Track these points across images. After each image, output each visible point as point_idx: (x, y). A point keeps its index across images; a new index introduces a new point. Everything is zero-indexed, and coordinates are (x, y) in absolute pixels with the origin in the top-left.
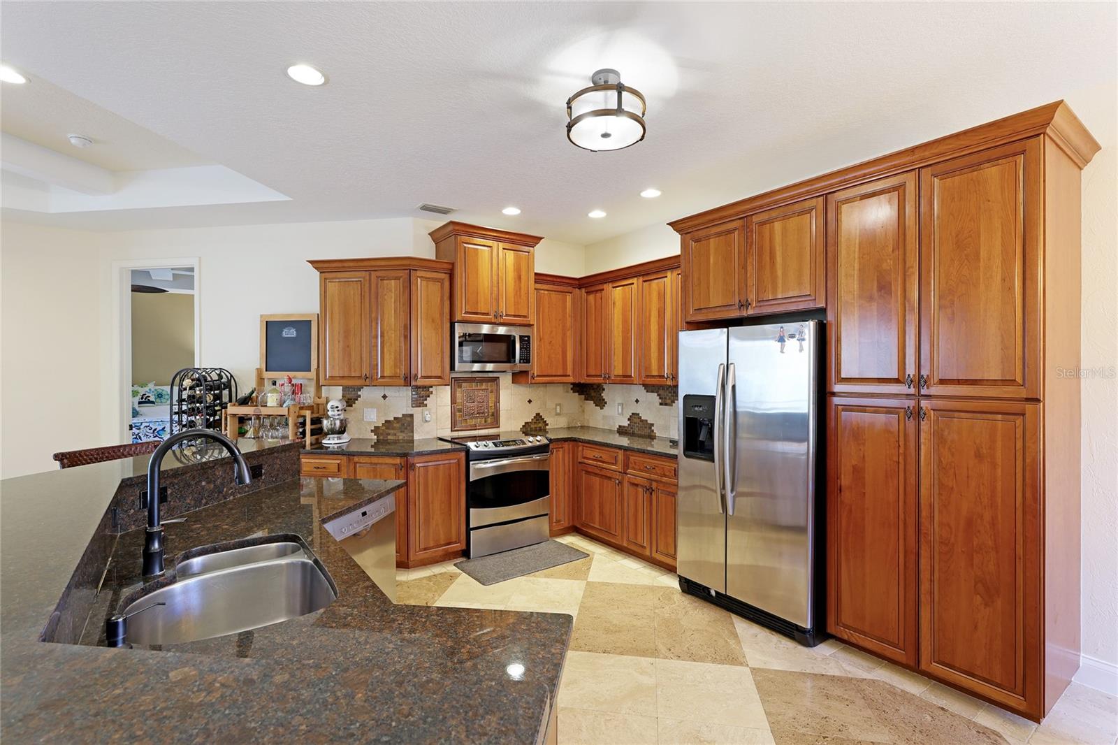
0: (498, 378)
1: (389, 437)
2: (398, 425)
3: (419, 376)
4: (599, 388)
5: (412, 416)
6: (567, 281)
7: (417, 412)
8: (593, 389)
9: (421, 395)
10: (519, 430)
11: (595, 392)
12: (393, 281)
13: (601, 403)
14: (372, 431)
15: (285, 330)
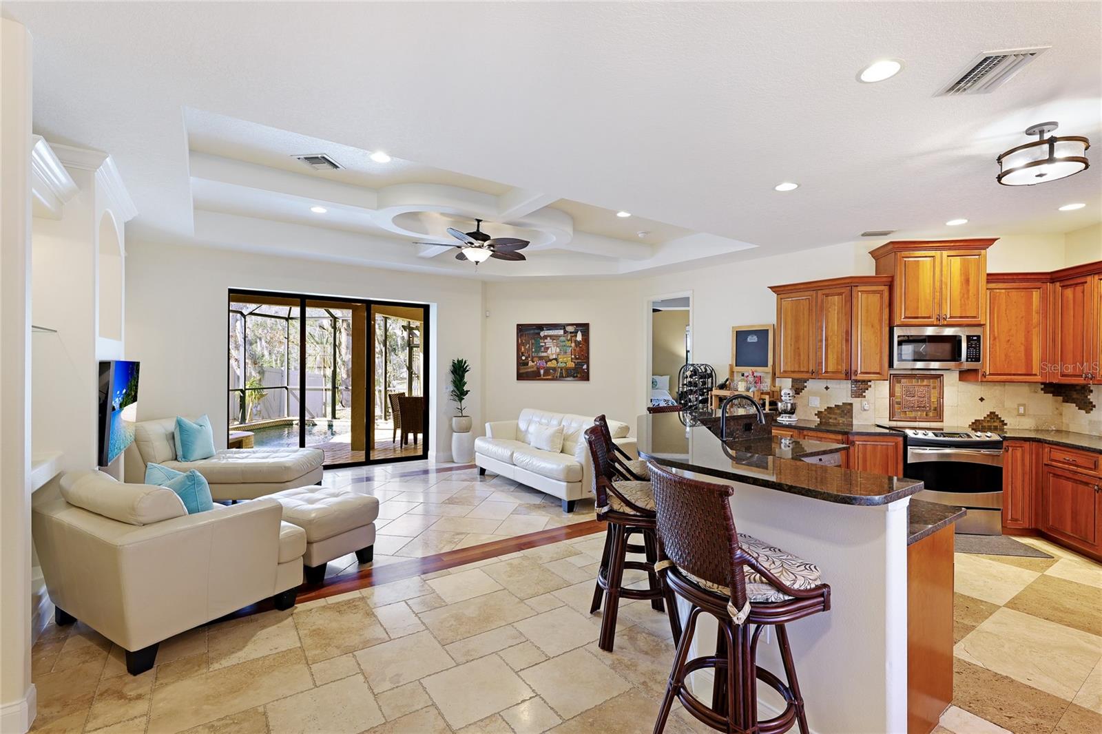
0: (943, 375)
1: (830, 420)
2: (838, 411)
3: (859, 372)
4: (1084, 390)
5: (851, 404)
6: (1033, 277)
7: (856, 403)
8: (1075, 390)
9: (861, 387)
10: (968, 426)
11: (1077, 393)
12: (836, 297)
13: (1088, 406)
14: (816, 415)
15: (749, 337)
